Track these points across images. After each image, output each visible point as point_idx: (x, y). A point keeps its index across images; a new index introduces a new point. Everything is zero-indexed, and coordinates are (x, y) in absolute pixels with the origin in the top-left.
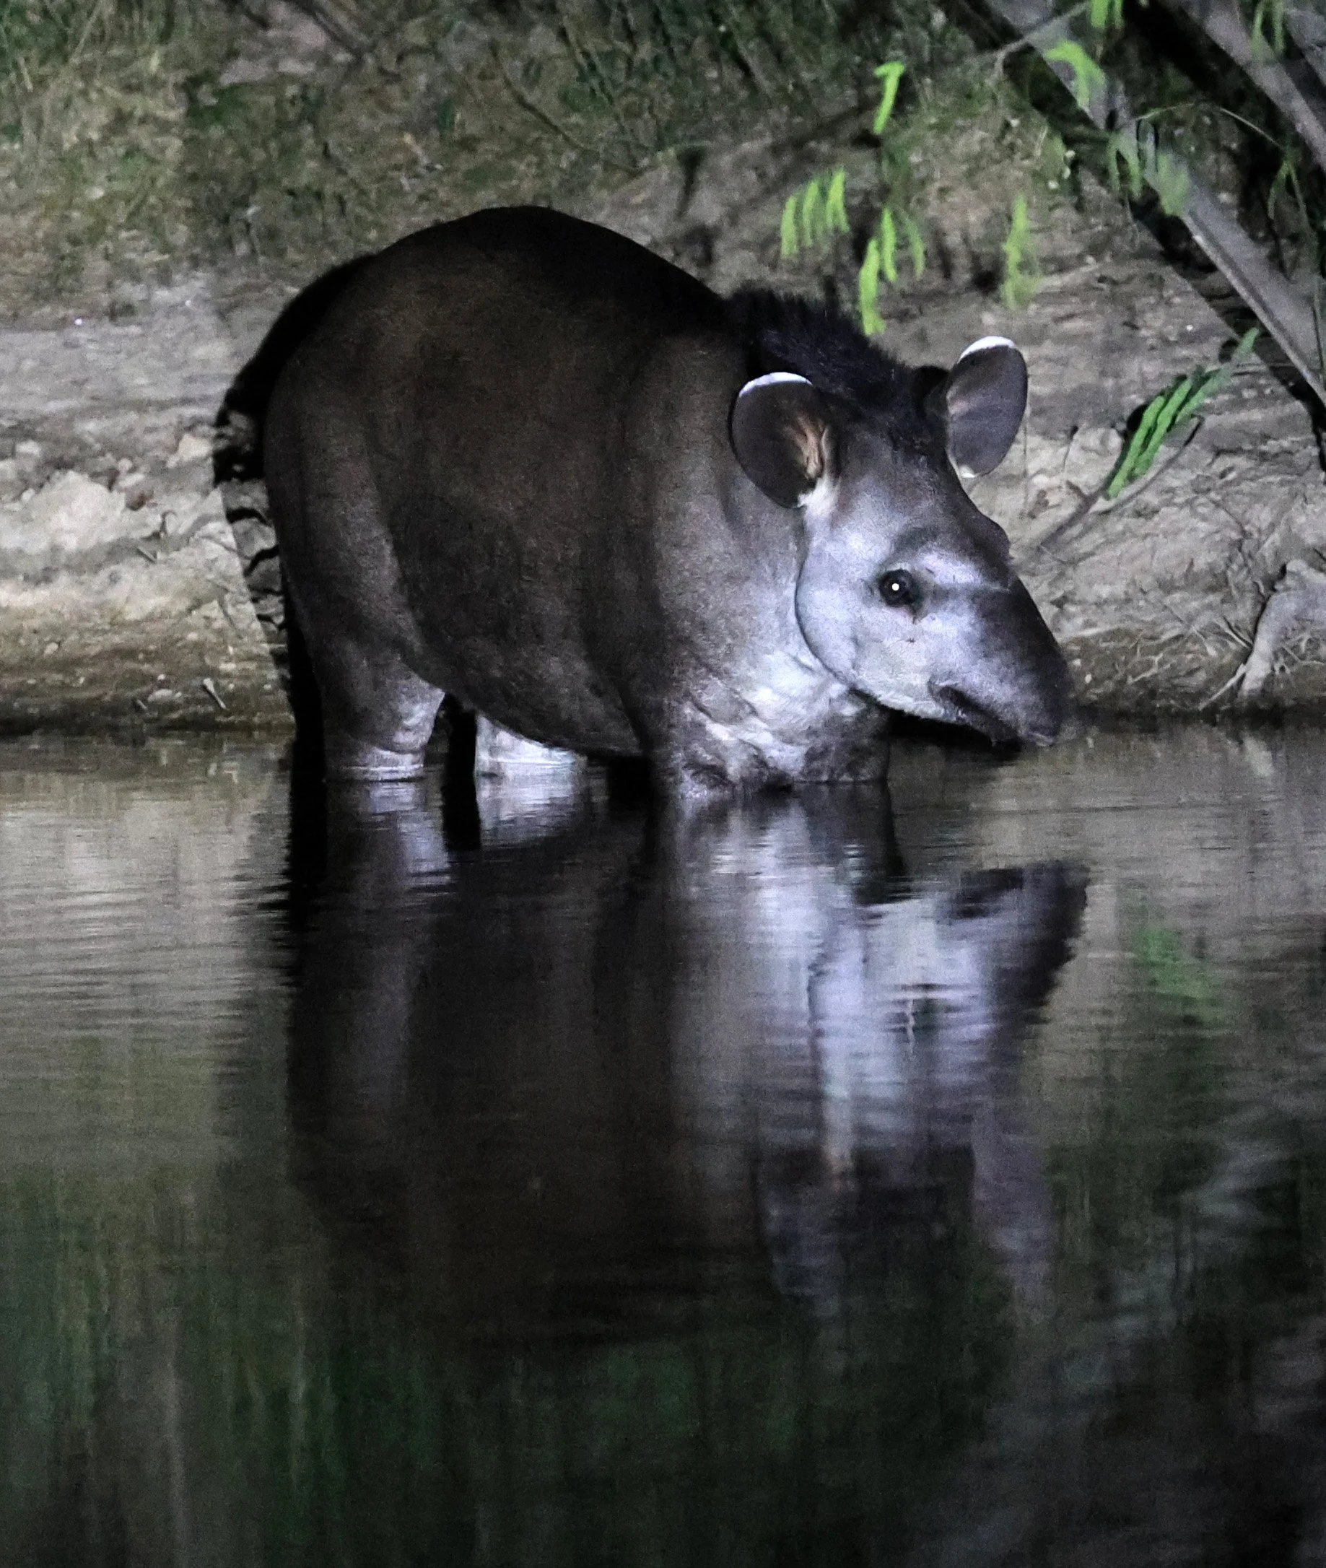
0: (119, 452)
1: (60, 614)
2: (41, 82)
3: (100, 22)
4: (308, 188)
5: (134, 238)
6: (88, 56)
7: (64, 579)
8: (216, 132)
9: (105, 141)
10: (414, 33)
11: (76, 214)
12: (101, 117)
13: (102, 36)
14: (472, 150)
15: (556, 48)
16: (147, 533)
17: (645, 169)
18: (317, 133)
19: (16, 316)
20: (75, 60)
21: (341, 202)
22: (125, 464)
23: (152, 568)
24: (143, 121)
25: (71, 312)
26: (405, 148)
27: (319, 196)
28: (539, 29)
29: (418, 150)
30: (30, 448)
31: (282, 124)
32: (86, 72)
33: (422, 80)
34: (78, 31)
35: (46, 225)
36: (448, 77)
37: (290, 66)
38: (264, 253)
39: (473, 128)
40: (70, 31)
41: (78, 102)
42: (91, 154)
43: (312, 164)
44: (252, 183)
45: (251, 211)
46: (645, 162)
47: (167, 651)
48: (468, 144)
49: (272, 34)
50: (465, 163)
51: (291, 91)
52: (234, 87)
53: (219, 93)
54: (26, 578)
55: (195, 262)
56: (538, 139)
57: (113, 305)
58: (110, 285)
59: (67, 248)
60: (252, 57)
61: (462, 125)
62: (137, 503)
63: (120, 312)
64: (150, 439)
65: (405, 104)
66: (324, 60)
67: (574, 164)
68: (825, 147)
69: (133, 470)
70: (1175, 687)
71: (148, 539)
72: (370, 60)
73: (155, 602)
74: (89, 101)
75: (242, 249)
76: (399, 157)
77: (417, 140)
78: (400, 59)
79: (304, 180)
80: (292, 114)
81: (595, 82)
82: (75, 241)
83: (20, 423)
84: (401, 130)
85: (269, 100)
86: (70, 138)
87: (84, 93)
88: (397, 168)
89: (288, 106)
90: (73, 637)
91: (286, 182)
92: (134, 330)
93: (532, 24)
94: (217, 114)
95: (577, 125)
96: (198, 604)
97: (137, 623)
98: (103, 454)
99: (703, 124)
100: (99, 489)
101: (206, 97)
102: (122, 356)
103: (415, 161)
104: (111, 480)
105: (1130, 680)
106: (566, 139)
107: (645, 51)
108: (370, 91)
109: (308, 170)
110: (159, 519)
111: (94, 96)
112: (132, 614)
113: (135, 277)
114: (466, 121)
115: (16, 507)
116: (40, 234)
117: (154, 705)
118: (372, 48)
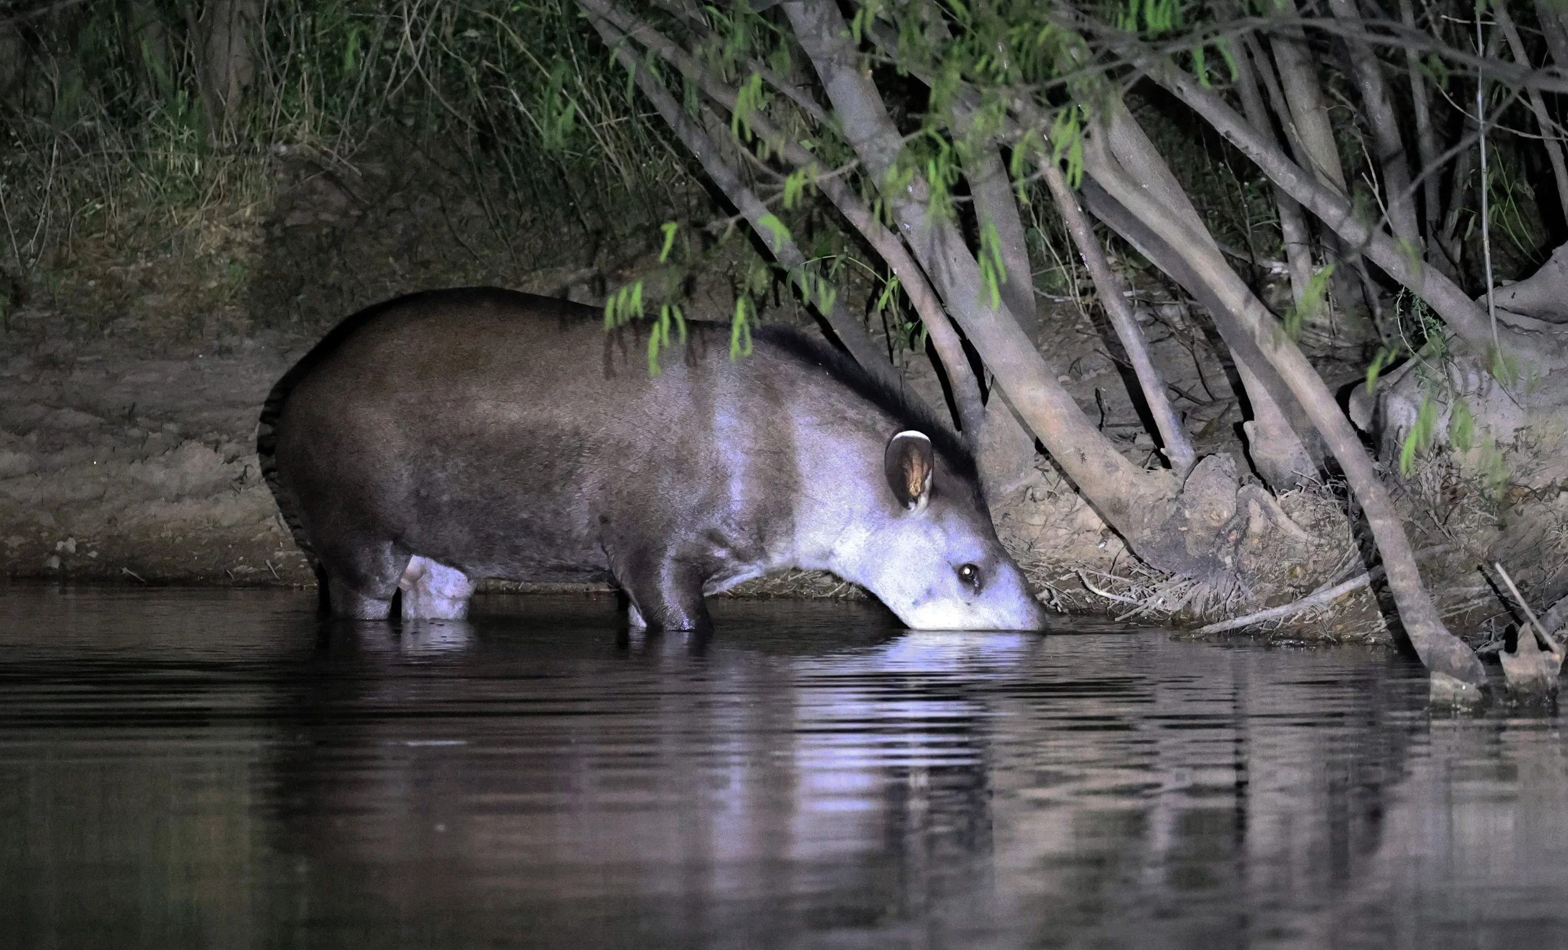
0: (221, 431)
1: (185, 521)
2: (183, 220)
3: (218, 186)
4: (334, 285)
5: (233, 310)
6: (209, 207)
7: (188, 501)
8: (281, 252)
9: (218, 255)
10: (396, 200)
11: (201, 295)
12: (217, 241)
13: (219, 196)
14: (427, 268)
15: (478, 212)
16: (236, 476)
17: (525, 282)
18: (339, 254)
19: (165, 352)
20: (203, 208)
21: (352, 293)
22: (225, 437)
23: (238, 496)
24: (240, 244)
25: (196, 351)
26: (388, 264)
27: (340, 290)
28: (468, 200)
29: (397, 267)
30: (172, 427)
31: (320, 249)
32: (209, 216)
33: (399, 228)
34: (205, 192)
35: (184, 300)
36: (415, 226)
37: (325, 216)
38: (307, 321)
39: (427, 256)
40: (201, 193)
41: (205, 232)
42: (210, 262)
43: (336, 272)
44: (301, 281)
45: (301, 297)
46: (525, 278)
47: (246, 545)
48: (426, 264)
49: (315, 197)
50: (422, 274)
51: (325, 231)
52: (293, 226)
53: (285, 229)
54: (167, 500)
55: (268, 325)
56: (465, 264)
57: (221, 347)
58: (219, 336)
59: (195, 314)
60: (304, 210)
61: (422, 253)
62: (230, 460)
63: (226, 351)
64: (238, 423)
65: (389, 241)
66: (345, 214)
67: (484, 278)
68: (627, 273)
69: (229, 441)
70: (815, 583)
71: (236, 480)
72: (371, 216)
73: (239, 515)
74: (210, 232)
75: (295, 318)
76: (385, 270)
77: (396, 260)
78: (388, 214)
79: (330, 280)
80: (325, 242)
81: (498, 232)
82: (200, 310)
83: (166, 413)
84: (387, 255)
85: (313, 235)
86: (199, 252)
87: (207, 228)
88: (384, 276)
89: (324, 239)
90: (191, 534)
91: (320, 282)
92: (232, 362)
93: (464, 198)
94: (282, 241)
95: (487, 256)
96: (264, 518)
97: (229, 527)
98: (212, 431)
99: (558, 258)
100: (209, 451)
101: (277, 231)
102: (225, 376)
103: (394, 273)
104: (217, 447)
105: (790, 579)
106: (482, 264)
107: (526, 216)
108: (370, 233)
109: (334, 276)
110: (242, 469)
111: (213, 229)
112: (225, 523)
113: (234, 332)
114: (424, 251)
115: (162, 459)
116: (180, 306)
117: (237, 573)
118: (372, 207)
